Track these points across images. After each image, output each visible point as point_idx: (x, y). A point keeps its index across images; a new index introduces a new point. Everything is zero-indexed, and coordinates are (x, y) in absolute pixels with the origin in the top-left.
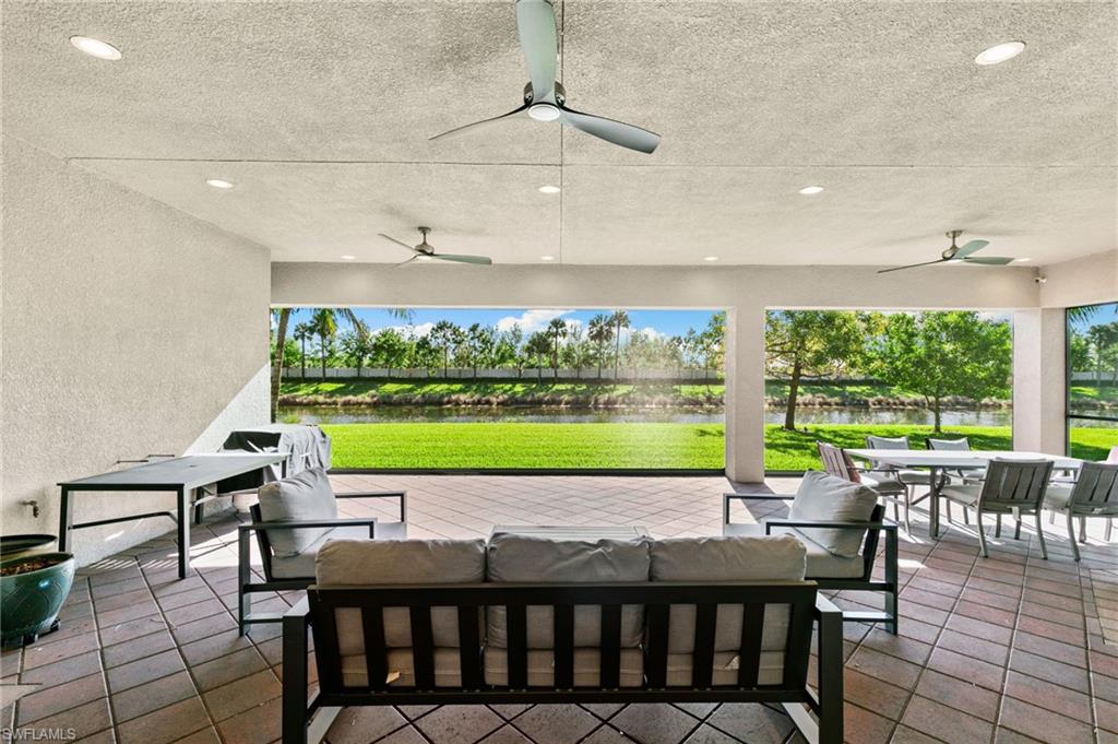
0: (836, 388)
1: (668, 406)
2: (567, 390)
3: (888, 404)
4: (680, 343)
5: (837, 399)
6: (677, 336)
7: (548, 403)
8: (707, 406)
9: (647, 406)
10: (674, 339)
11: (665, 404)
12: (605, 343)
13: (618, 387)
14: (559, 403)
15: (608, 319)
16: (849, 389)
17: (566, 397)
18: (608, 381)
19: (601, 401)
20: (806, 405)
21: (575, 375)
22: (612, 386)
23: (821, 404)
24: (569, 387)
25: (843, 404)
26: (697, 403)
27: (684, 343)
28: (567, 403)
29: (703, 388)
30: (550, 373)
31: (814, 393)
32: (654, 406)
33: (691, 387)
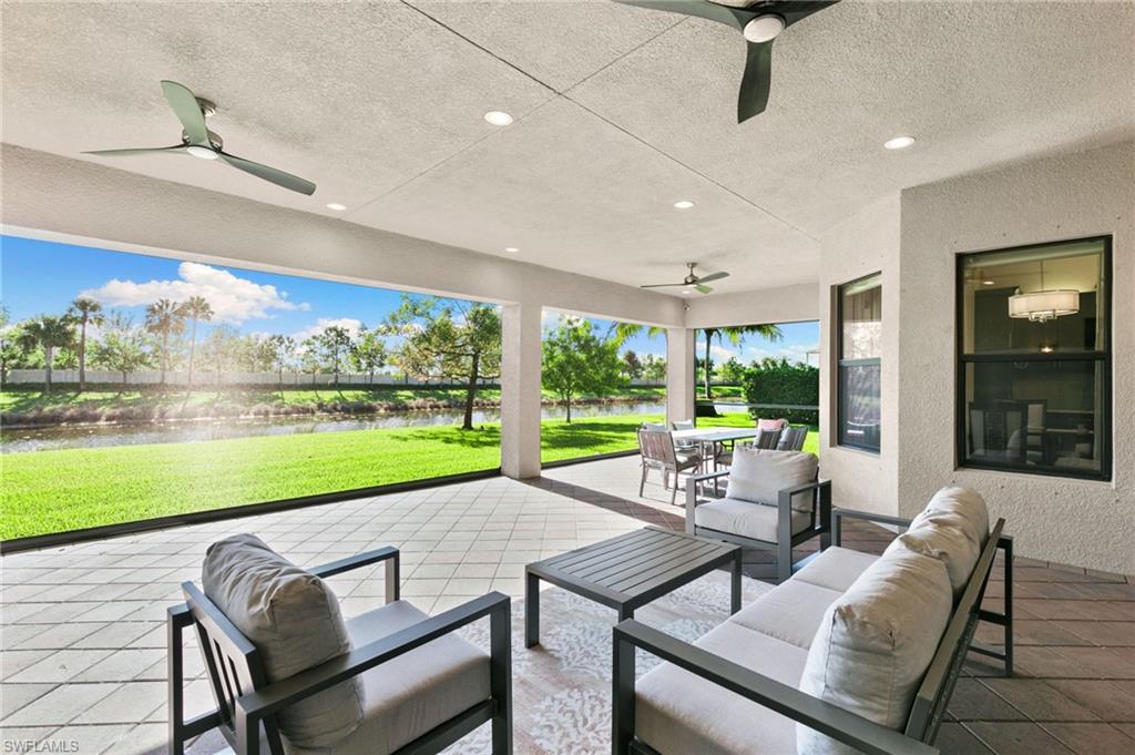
0: (440, 392)
1: (271, 416)
2: (105, 400)
3: (483, 405)
4: (282, 343)
5: (444, 402)
6: (278, 334)
7: (72, 419)
8: (318, 413)
9: (242, 417)
10: (274, 338)
11: (267, 413)
12: (172, 337)
13: (193, 394)
14: (96, 418)
15: (177, 307)
16: (452, 392)
17: (108, 411)
18: (177, 387)
19: (172, 413)
20: (418, 408)
21: (120, 379)
22: (185, 394)
23: (432, 407)
24: (109, 395)
25: (449, 407)
26: (306, 411)
27: (287, 343)
28: (109, 418)
29: (311, 394)
30: (71, 376)
31: (425, 396)
32: (252, 417)
33: (295, 392)
